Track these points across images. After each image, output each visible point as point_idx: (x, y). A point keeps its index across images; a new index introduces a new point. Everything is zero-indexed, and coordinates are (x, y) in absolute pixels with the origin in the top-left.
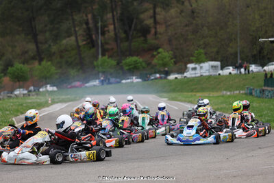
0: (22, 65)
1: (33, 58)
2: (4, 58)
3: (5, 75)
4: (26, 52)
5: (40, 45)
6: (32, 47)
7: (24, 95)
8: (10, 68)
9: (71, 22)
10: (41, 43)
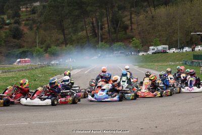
0: (56, 47)
1: (62, 43)
2: (45, 43)
3: (46, 53)
4: (58, 40)
5: (66, 36)
6: (61, 36)
7: (57, 64)
8: (49, 49)
9: (84, 22)
10: (66, 34)
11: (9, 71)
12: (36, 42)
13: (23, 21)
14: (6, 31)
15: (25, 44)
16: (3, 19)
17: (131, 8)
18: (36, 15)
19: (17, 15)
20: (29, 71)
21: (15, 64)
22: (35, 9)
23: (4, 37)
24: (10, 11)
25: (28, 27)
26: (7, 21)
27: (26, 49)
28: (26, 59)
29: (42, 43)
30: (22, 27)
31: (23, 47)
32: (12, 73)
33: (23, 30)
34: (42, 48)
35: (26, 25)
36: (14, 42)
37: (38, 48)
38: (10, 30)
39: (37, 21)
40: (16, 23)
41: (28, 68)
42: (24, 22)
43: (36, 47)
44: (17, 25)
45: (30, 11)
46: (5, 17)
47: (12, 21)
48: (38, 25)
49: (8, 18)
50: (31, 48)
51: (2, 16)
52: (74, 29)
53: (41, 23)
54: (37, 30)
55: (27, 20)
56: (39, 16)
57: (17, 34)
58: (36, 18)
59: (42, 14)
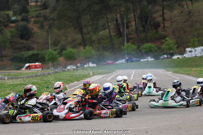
0: (72, 49)
1: (80, 44)
2: (60, 44)
3: (61, 56)
4: (75, 40)
5: (84, 35)
6: (79, 36)
7: (73, 69)
8: (64, 51)
9: (106, 19)
10: (85, 34)
11: (16, 77)
12: (48, 43)
13: (33, 17)
14: (12, 30)
15: (35, 46)
16: (8, 15)
17: (163, 2)
18: (48, 11)
19: (24, 10)
20: (40, 77)
21: (24, 69)
22: (47, 3)
23: (9, 38)
24: (16, 6)
25: (38, 25)
26: (14, 18)
27: (37, 52)
28: (37, 64)
29: (55, 44)
30: (31, 25)
31: (33, 49)
32: (20, 79)
33: (32, 29)
34: (55, 50)
35: (35, 22)
36: (22, 43)
37: (50, 50)
38: (17, 29)
39: (49, 18)
40: (23, 20)
41: (39, 74)
42: (33, 19)
43: (48, 48)
44: (24, 23)
45: (41, 6)
46: (11, 13)
47: (19, 18)
48: (51, 22)
49: (14, 15)
50: (42, 50)
51: (7, 12)
52: (94, 27)
53: (54, 20)
54: (49, 28)
55: (37, 17)
56: (52, 12)
57: (25, 34)
58: (48, 15)
59: (55, 9)
